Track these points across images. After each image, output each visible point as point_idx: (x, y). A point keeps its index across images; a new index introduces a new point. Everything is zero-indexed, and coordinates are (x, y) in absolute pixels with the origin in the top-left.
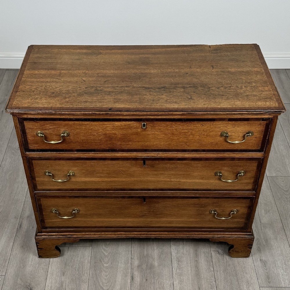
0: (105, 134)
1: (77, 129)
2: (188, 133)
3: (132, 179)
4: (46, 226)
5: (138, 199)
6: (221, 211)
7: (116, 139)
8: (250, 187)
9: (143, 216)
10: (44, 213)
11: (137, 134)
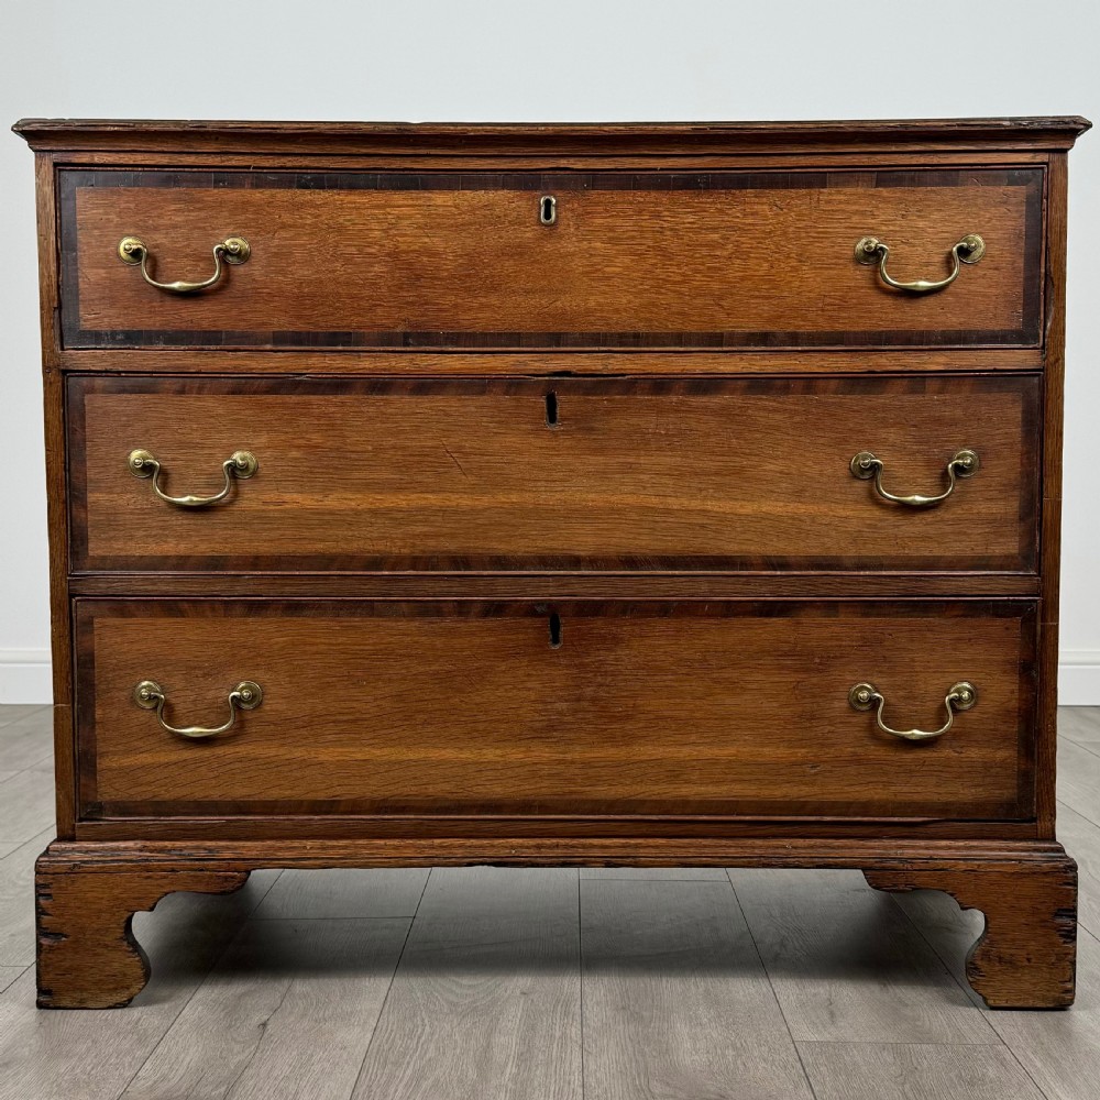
0: (394, 255)
1: (284, 226)
2: (722, 247)
3: (502, 498)
4: (99, 799)
5: (527, 621)
6: (901, 693)
7: (436, 278)
8: (1010, 546)
9: (551, 728)
10: (99, 713)
11: (521, 254)
